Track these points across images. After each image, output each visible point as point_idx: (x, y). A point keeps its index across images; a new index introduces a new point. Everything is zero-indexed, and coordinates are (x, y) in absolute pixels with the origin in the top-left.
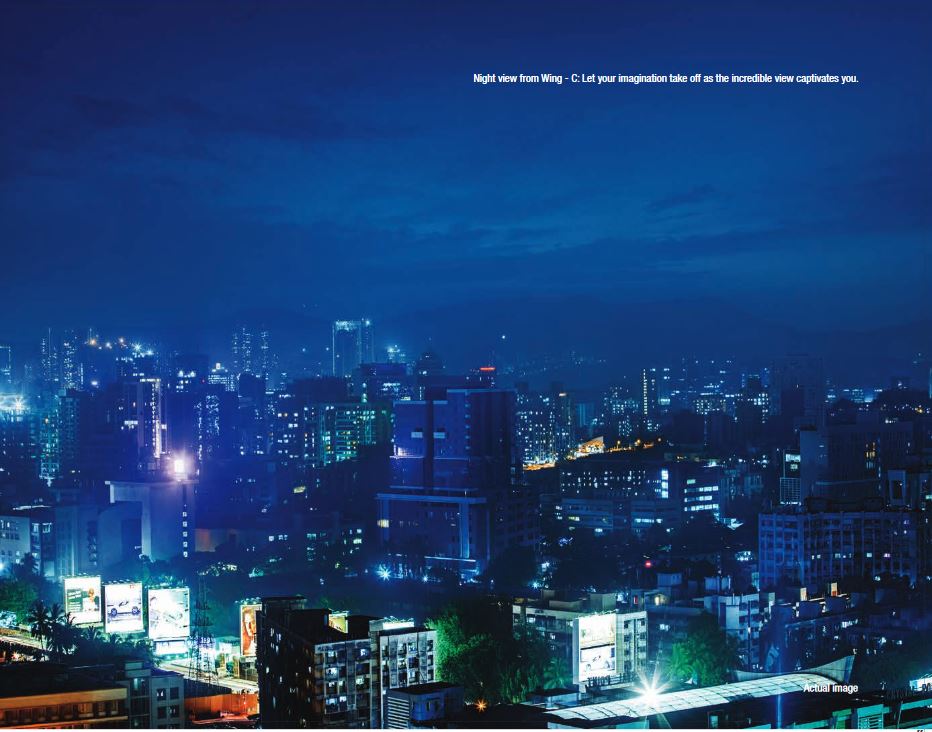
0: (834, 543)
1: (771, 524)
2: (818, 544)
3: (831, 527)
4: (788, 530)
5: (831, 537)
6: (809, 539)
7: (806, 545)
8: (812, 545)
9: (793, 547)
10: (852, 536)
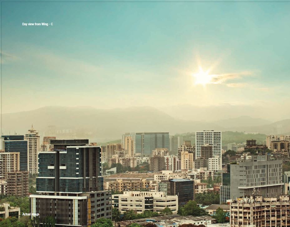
0: (267, 216)
1: (236, 207)
2: (259, 216)
3: (266, 209)
4: (245, 211)
5: (265, 213)
6: (256, 215)
7: (254, 217)
8: (257, 217)
9: (248, 218)
10: (276, 213)
